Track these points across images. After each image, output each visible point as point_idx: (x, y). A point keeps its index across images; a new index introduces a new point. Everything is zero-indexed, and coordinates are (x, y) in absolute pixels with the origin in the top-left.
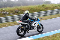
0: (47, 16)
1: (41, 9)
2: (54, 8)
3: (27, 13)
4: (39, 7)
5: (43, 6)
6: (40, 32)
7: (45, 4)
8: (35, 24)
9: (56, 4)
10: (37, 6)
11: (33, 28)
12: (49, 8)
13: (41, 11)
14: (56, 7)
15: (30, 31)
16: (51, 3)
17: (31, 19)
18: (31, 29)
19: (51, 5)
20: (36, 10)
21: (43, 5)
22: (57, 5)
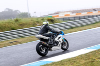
0: (22, 37)
1: (13, 26)
2: (34, 25)
3: (47, 25)
4: (10, 23)
5: (17, 21)
6: (65, 50)
7: (19, 17)
8: (59, 39)
9: (38, 18)
10: (6, 20)
11: (57, 44)
12: (26, 24)
13: (13, 29)
14: (38, 22)
15: (53, 48)
16: (30, 16)
17: (54, 32)
18: (55, 46)
19: (30, 19)
20: (4, 28)
21: (15, 19)
22: (40, 19)
